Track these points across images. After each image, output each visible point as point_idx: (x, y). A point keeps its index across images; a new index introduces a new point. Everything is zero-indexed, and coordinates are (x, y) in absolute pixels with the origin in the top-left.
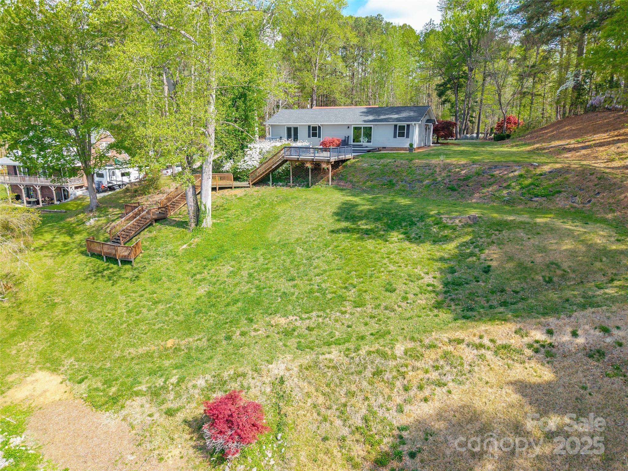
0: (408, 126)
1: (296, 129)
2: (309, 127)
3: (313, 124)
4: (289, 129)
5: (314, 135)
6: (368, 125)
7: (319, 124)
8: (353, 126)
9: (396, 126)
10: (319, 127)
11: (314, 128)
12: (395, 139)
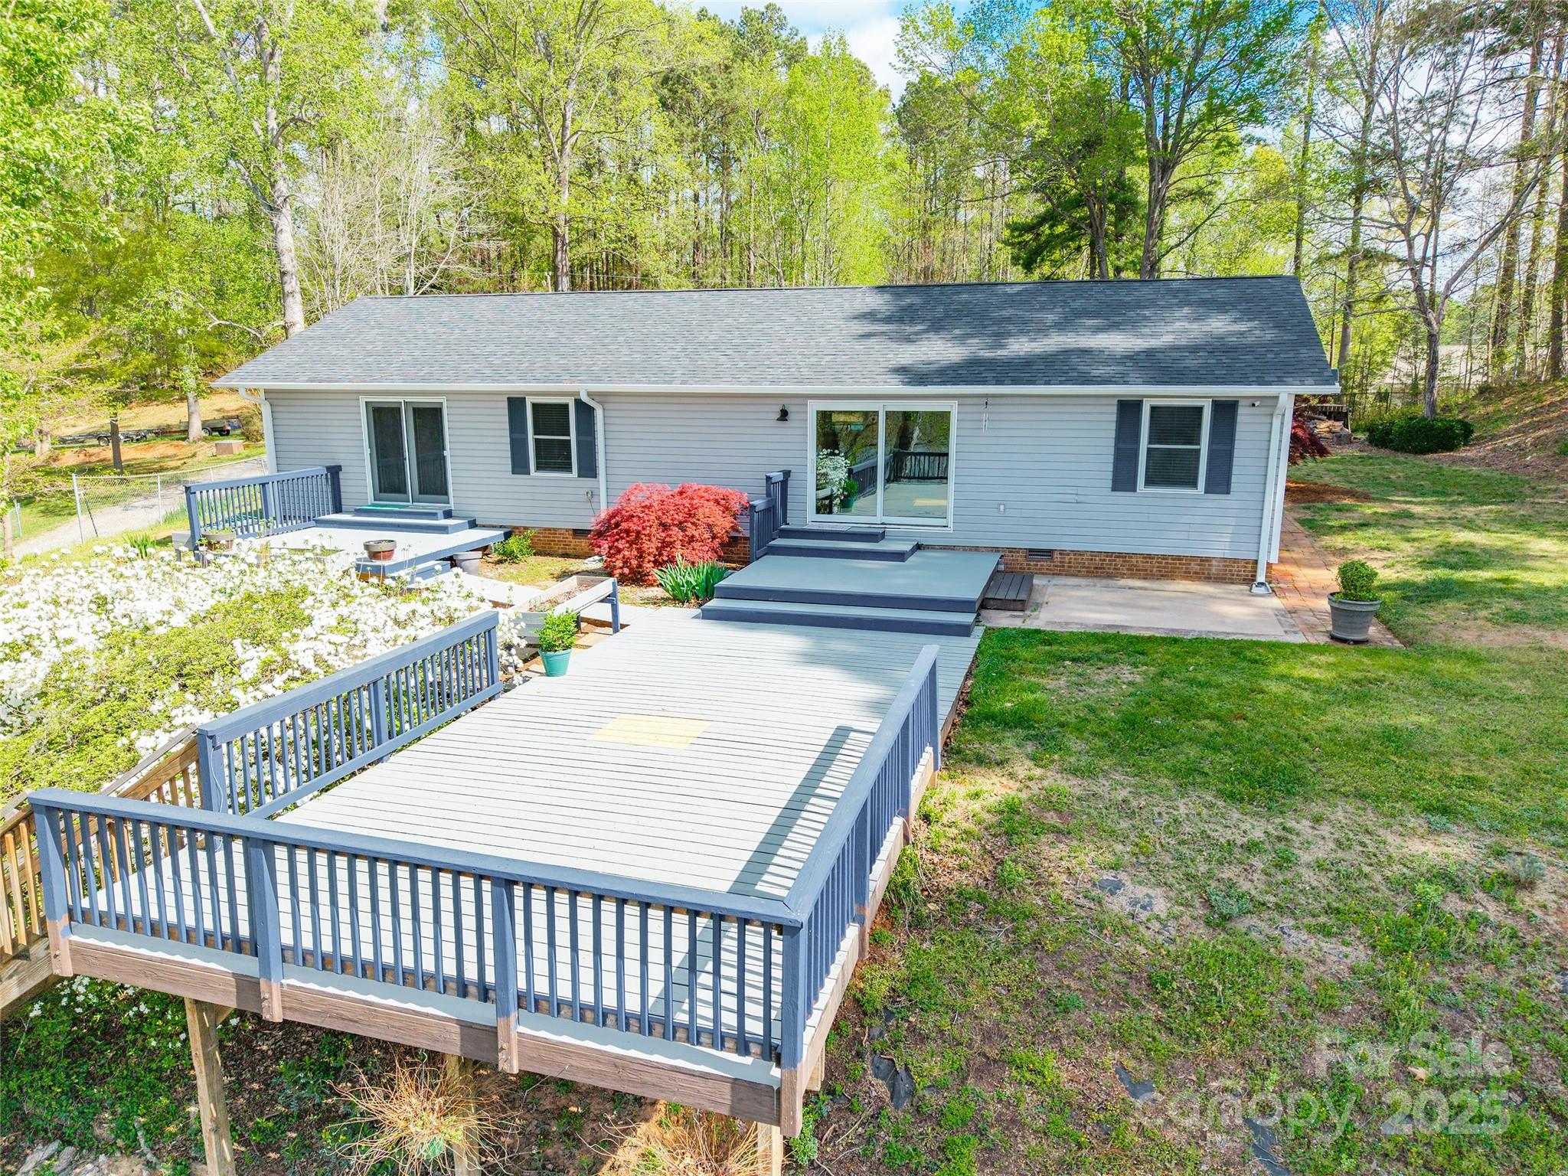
0: (1226, 410)
1: (429, 418)
2: (516, 404)
3: (539, 388)
4: (384, 419)
5: (553, 457)
6: (925, 400)
7: (584, 389)
8: (814, 407)
9: (1129, 409)
10: (585, 411)
11: (551, 416)
12: (1123, 497)
